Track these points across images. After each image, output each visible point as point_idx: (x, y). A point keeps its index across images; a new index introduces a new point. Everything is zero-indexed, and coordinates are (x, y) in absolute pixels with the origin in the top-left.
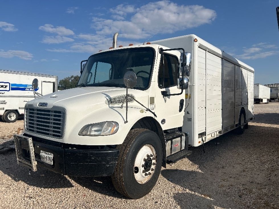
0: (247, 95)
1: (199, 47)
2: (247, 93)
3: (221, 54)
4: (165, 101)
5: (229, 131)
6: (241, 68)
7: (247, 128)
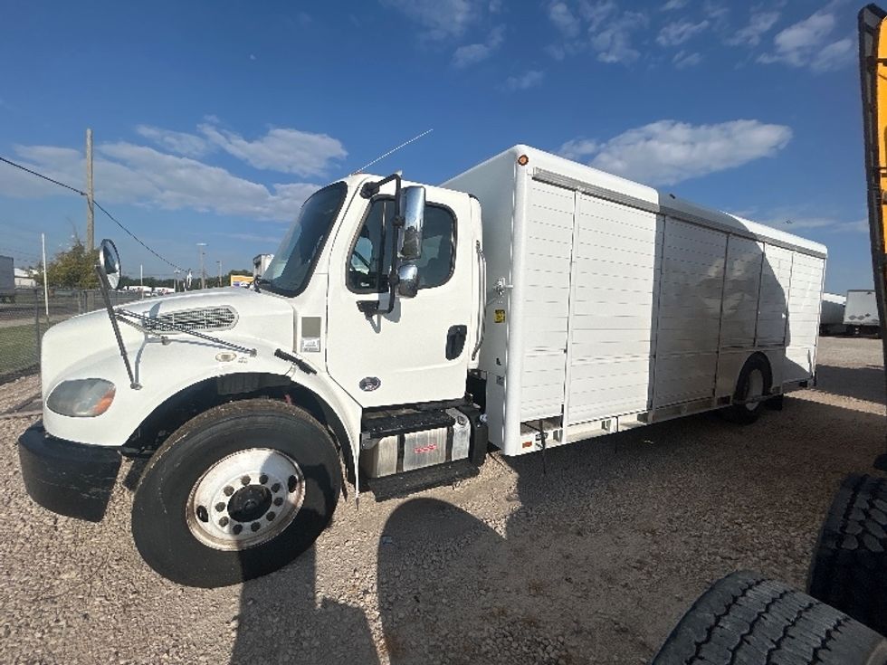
0: (787, 318)
1: (533, 178)
2: (787, 315)
3: (656, 202)
4: (377, 329)
5: (684, 414)
6: (760, 245)
7: (780, 409)
